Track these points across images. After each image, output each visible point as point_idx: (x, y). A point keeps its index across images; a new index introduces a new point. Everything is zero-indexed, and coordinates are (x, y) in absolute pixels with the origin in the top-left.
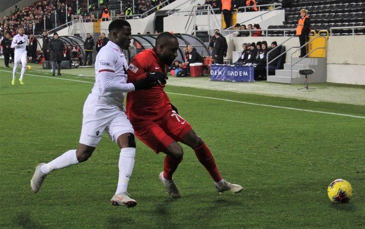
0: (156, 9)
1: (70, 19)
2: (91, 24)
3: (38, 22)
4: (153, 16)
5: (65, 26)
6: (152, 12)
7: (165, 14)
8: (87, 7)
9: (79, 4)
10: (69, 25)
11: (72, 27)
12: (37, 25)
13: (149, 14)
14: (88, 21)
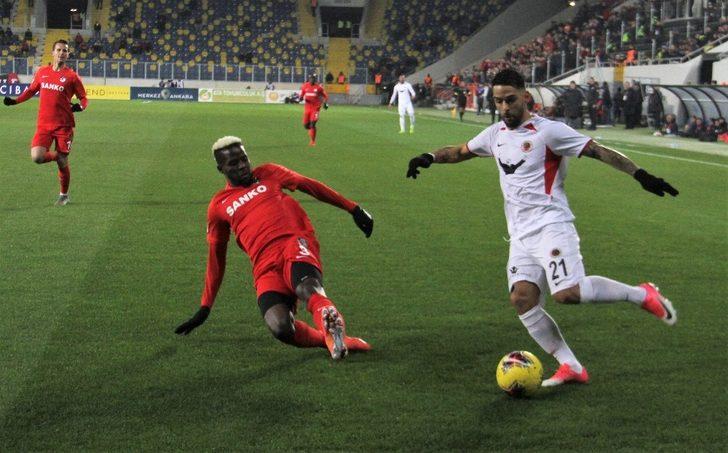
0: (702, 51)
1: (582, 63)
2: (611, 69)
3: (539, 65)
4: (697, 61)
5: (576, 72)
6: (697, 55)
7: (715, 58)
8: (605, 46)
9: (595, 43)
10: (582, 70)
11: (585, 72)
12: (537, 70)
13: (692, 57)
14: (607, 65)
